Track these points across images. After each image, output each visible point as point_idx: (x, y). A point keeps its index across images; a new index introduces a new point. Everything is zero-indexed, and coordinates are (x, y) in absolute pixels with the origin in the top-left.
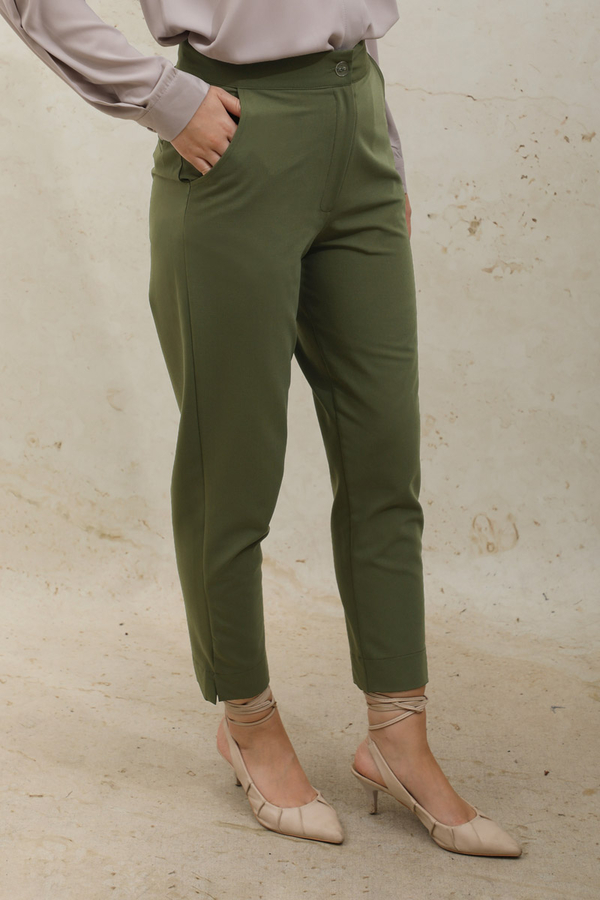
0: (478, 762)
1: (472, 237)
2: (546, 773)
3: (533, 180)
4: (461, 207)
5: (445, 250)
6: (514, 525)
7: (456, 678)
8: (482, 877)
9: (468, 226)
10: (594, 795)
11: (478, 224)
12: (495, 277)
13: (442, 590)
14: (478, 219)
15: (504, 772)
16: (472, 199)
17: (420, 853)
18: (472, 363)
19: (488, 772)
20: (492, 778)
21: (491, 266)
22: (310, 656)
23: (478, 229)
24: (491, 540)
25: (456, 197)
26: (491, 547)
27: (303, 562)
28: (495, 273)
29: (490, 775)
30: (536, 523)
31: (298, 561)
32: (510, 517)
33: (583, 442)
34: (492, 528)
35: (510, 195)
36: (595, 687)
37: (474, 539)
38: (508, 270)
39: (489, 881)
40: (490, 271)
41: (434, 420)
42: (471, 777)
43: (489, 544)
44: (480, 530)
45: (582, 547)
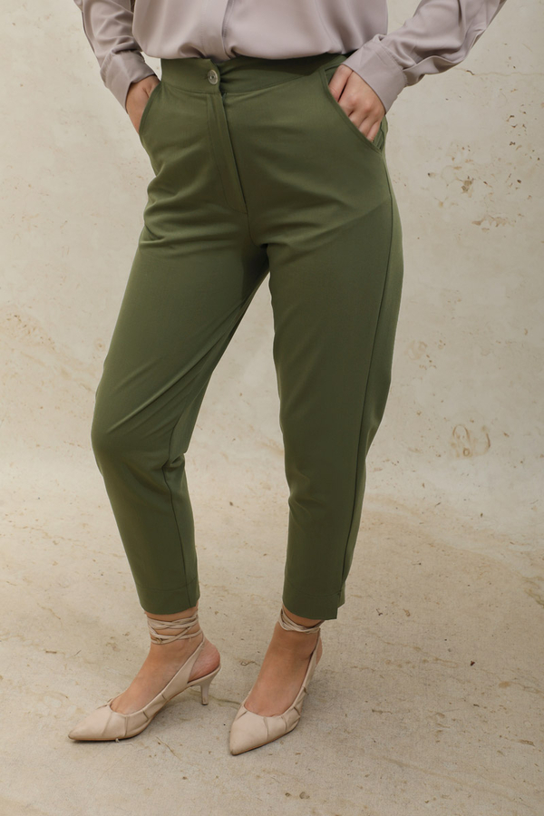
0: (417, 649)
1: (465, 194)
2: (472, 664)
3: (520, 146)
4: (457, 168)
5: (442, 204)
6: (487, 435)
7: (418, 566)
8: (396, 762)
9: (462, 184)
10: (508, 688)
11: (471, 183)
12: (483, 229)
13: (423, 485)
14: (471, 178)
15: (437, 659)
16: (467, 161)
17: (349, 733)
18: (459, 301)
19: (424, 658)
20: (426, 664)
21: (480, 219)
23: (471, 187)
24: (467, 447)
25: (453, 159)
26: (466, 452)
28: (483, 225)
29: (425, 661)
30: (505, 434)
32: (484, 428)
34: (468, 437)
35: (499, 159)
36: (531, 582)
37: (453, 445)
38: (494, 223)
39: (401, 767)
40: (479, 223)
41: (426, 346)
42: (408, 663)
43: (465, 450)
44: (459, 437)
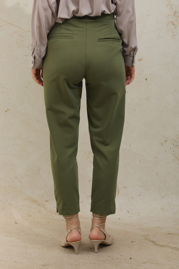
0: (109, 256)
2: (131, 258)
10: (146, 264)
15: (117, 259)
19: (112, 259)
20: (114, 260)
22: (52, 230)
27: (47, 201)
29: (113, 259)
30: (125, 187)
31: (46, 201)
33: (140, 160)
36: (145, 236)
41: (91, 153)
42: (107, 260)
45: (140, 195)
